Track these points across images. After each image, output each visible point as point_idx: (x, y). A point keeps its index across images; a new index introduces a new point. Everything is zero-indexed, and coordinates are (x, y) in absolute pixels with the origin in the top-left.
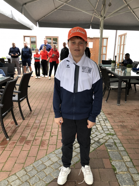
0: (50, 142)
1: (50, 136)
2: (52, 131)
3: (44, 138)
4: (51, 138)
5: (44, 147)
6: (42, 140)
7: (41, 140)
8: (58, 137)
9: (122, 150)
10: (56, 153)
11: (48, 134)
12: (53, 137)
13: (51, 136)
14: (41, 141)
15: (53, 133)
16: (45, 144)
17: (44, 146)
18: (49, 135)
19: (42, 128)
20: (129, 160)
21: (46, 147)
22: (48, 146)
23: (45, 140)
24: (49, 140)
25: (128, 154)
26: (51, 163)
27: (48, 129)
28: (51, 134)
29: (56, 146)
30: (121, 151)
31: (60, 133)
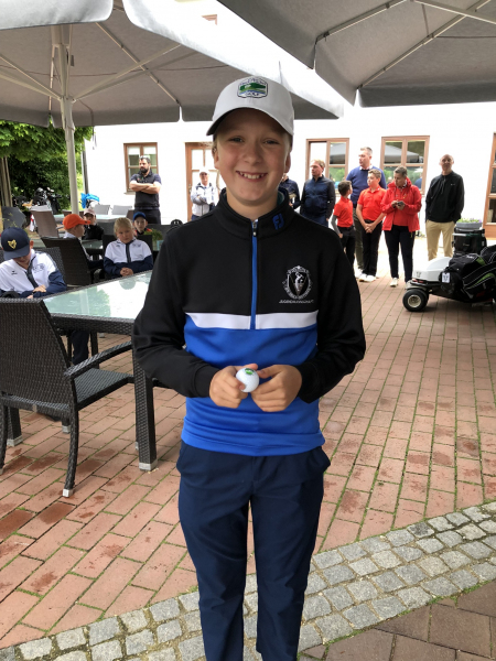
0: (371, 501)
1: (375, 480)
2: (382, 465)
3: (353, 484)
4: (376, 488)
5: (351, 512)
6: (345, 488)
7: (341, 489)
8: (403, 489)
11: (368, 475)
12: (383, 488)
13: (377, 483)
14: (343, 492)
15: (384, 473)
16: (355, 503)
17: (352, 509)
18: (372, 477)
19: (349, 450)
21: (357, 515)
22: (366, 511)
23: (357, 492)
24: (371, 493)
26: (371, 570)
27: (367, 456)
28: (376, 475)
29: (394, 517)
31: (412, 479)
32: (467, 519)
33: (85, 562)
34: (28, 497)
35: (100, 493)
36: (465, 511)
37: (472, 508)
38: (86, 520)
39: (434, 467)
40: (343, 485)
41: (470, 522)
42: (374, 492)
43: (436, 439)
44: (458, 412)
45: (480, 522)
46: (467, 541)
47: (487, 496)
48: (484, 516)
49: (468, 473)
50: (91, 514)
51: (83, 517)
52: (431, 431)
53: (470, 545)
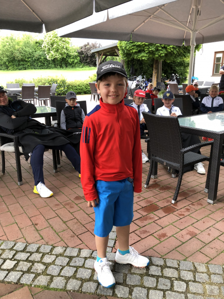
33: (179, 234)
34: (158, 200)
35: (188, 207)
38: (182, 217)
50: (183, 215)
51: (180, 215)
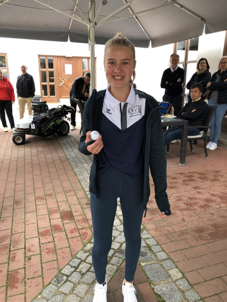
0: (27, 273)
1: (25, 257)
2: (27, 245)
3: (13, 266)
4: (27, 263)
5: (16, 288)
6: (8, 271)
7: (6, 273)
8: (43, 256)
9: (164, 258)
10: (45, 295)
11: (20, 255)
12: (31, 261)
13: (27, 258)
14: (8, 275)
15: (29, 250)
16: (17, 279)
17: (16, 285)
18: (23, 256)
19: (4, 243)
20: (180, 275)
21: (21, 288)
22: (25, 282)
23: (16, 271)
24: (25, 268)
25: (176, 264)
27: (16, 242)
28: (25, 254)
29: (43, 278)
30: (164, 260)
31: (45, 247)
32: (80, 260)
36: (77, 256)
37: (80, 253)
39: (55, 235)
40: (6, 270)
41: (81, 262)
42: (27, 266)
43: (51, 217)
44: (57, 197)
45: (86, 259)
46: (83, 275)
47: (84, 241)
48: (87, 254)
49: (72, 232)
52: (47, 213)
53: (86, 277)
